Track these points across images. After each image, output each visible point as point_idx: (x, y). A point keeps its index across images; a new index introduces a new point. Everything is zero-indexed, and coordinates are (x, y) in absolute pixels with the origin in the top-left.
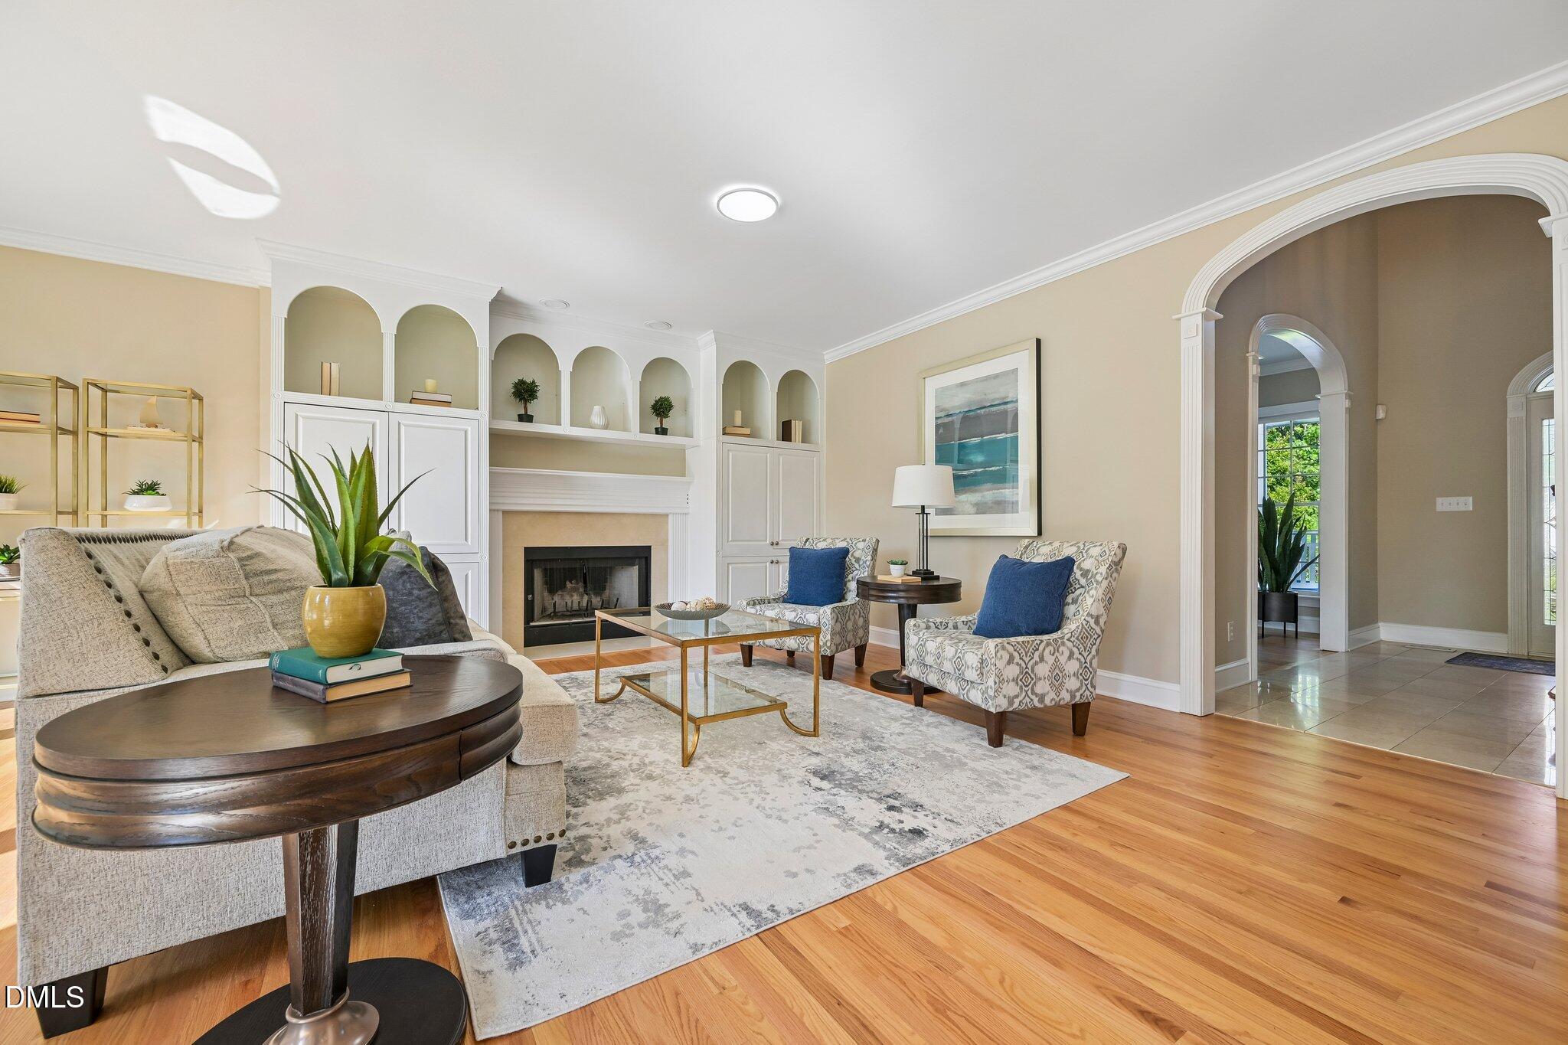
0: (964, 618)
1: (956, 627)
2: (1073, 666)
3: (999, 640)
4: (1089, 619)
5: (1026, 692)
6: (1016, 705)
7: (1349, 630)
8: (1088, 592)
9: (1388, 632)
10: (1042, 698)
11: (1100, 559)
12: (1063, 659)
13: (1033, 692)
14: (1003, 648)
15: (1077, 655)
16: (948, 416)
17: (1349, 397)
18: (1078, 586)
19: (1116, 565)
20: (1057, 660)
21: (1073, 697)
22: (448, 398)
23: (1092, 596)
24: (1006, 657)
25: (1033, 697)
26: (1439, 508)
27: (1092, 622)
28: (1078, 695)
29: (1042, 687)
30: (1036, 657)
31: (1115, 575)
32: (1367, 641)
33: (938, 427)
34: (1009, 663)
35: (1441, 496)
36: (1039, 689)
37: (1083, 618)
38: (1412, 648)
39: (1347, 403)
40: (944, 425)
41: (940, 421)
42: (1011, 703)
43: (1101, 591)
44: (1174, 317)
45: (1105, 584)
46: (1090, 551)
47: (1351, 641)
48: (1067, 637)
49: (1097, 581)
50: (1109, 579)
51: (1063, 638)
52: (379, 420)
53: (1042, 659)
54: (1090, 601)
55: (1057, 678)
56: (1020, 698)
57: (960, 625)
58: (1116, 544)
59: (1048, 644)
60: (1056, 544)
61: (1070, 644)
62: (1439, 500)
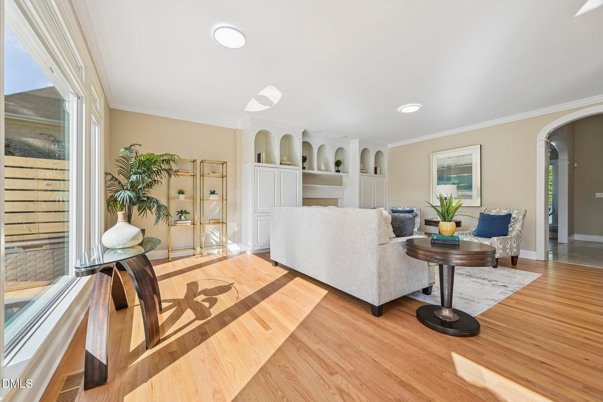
0: (468, 232)
1: (466, 234)
2: (515, 245)
3: (497, 237)
4: (518, 231)
5: (504, 252)
6: (502, 256)
7: (568, 236)
8: (517, 224)
9: (577, 237)
10: (508, 254)
11: (519, 214)
12: (513, 243)
13: (506, 253)
14: (499, 240)
15: (516, 242)
16: (442, 167)
17: (568, 160)
18: (511, 222)
19: (524, 216)
20: (511, 243)
21: (515, 254)
22: (290, 163)
23: (518, 225)
24: (500, 242)
25: (506, 254)
26: (597, 196)
27: (519, 232)
28: (516, 253)
29: (508, 251)
30: (506, 243)
31: (524, 219)
32: (572, 240)
33: (438, 171)
34: (500, 244)
35: (598, 193)
36: (507, 252)
37: (516, 231)
38: (588, 242)
39: (568, 163)
40: (441, 170)
41: (439, 169)
42: (501, 255)
43: (521, 223)
44: (534, 141)
45: (522, 221)
46: (514, 212)
47: (569, 240)
48: (513, 236)
49: (519, 221)
50: (523, 220)
51: (512, 237)
52: (276, 170)
53: (508, 243)
54: (518, 226)
55: (511, 249)
56: (503, 254)
57: (467, 234)
58: (524, 210)
59: (509, 239)
60: (498, 209)
61: (514, 239)
62: (597, 194)
